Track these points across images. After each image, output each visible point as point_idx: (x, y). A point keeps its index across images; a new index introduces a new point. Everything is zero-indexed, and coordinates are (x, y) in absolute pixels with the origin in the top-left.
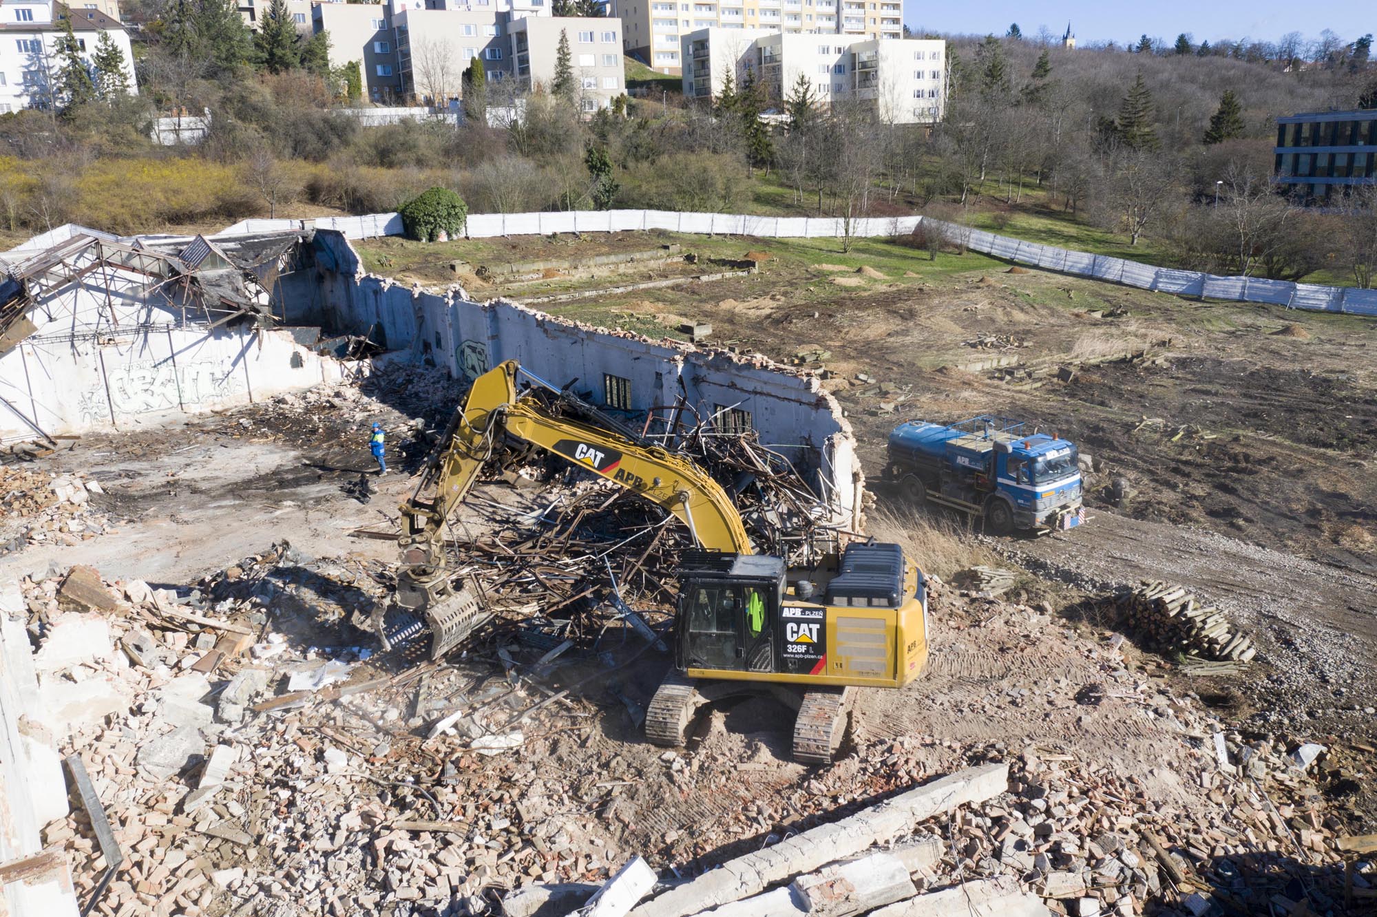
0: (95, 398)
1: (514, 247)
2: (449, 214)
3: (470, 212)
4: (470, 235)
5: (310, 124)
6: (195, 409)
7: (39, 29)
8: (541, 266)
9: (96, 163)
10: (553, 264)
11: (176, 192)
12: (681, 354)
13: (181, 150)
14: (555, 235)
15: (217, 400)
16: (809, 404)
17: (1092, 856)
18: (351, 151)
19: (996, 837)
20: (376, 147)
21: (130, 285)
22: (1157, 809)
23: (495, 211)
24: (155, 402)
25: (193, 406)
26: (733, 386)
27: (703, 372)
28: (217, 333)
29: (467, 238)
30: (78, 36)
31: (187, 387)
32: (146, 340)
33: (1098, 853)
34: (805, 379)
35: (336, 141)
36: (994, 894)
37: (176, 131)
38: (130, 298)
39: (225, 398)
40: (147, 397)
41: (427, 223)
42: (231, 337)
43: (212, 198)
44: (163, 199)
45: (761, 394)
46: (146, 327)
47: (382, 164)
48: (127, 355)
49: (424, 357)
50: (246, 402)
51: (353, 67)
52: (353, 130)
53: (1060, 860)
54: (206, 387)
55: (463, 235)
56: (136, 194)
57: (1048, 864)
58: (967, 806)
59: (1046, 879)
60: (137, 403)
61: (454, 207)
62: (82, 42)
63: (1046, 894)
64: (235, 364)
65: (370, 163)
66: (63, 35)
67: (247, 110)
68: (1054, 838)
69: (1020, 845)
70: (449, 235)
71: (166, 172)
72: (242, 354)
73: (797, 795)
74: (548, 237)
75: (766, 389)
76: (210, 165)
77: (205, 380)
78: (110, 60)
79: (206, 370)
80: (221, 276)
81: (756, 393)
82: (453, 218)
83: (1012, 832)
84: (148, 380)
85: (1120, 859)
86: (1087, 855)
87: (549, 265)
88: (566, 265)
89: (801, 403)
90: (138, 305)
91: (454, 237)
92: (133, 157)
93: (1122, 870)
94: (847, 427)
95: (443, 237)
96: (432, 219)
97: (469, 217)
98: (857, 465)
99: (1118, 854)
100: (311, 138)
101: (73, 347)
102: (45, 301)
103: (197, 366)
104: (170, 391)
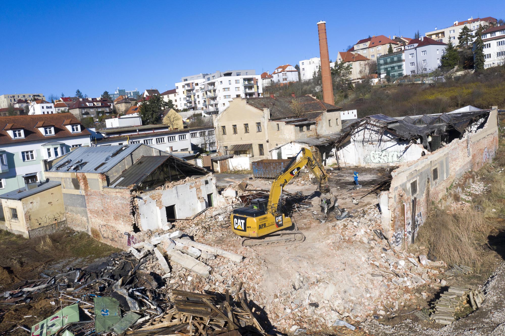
0: (367, 158)
6: (391, 165)
15: (398, 163)
24: (381, 161)
28: (399, 144)
31: (390, 158)
32: (380, 144)
38: (377, 132)
40: (379, 159)
42: (403, 145)
46: (381, 140)
48: (375, 147)
54: (395, 159)
60: (377, 161)
72: (406, 151)
77: (395, 156)
79: (396, 153)
84: (380, 155)
90: (379, 134)
101: (363, 144)
102: (358, 132)
103: (393, 153)
104: (385, 158)
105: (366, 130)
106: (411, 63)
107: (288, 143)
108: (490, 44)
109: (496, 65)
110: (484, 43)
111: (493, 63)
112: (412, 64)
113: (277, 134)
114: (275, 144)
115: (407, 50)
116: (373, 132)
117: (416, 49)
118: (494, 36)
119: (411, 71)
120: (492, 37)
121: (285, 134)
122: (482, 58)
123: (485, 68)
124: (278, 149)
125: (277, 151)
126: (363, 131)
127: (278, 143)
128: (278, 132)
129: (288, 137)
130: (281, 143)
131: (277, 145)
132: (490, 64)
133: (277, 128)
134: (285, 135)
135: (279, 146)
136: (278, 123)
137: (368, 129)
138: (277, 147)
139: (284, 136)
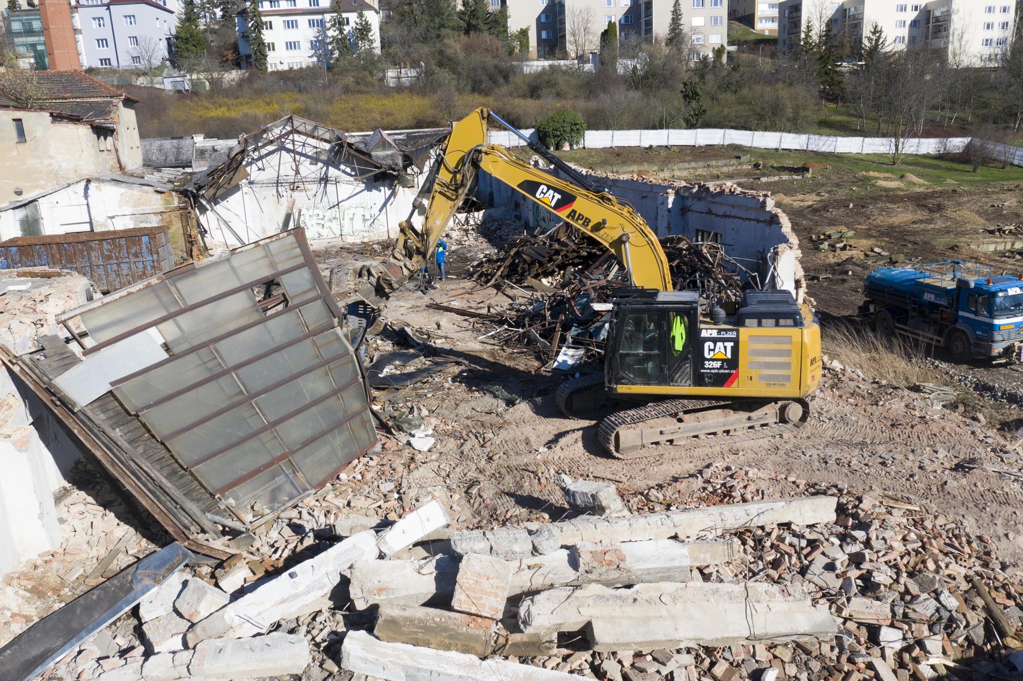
1: (618, 155)
2: (572, 130)
3: (589, 128)
4: (587, 146)
5: (484, 69)
6: (350, 240)
7: (323, 12)
8: (635, 168)
9: (343, 97)
10: (645, 167)
11: (388, 114)
12: (673, 188)
13: (400, 89)
14: (651, 147)
15: (366, 234)
16: (764, 222)
17: (907, 591)
18: (511, 87)
19: (806, 557)
20: (529, 85)
21: (315, 150)
22: (1004, 567)
23: (607, 128)
24: (325, 232)
25: (349, 237)
26: (710, 212)
27: (689, 202)
28: (369, 188)
29: (584, 148)
30: (345, 15)
31: (346, 223)
32: (325, 190)
33: (914, 588)
34: (761, 199)
35: (501, 80)
36: (779, 596)
37: (399, 78)
38: (315, 160)
39: (371, 234)
40: (319, 229)
41: (555, 136)
42: (380, 191)
43: (410, 118)
44: (379, 119)
45: (729, 216)
46: (325, 180)
47: (532, 97)
48: (312, 199)
49: (514, 213)
50: (385, 237)
51: (524, 33)
52: (515, 73)
53: (869, 587)
54: (359, 225)
55: (581, 146)
56: (364, 115)
57: (854, 590)
58: (787, 526)
59: (849, 600)
60: (313, 233)
61: (576, 124)
62: (348, 19)
63: (845, 613)
64: (381, 210)
65: (524, 96)
66: (335, 14)
67: (445, 61)
68: (866, 566)
69: (830, 567)
70: (571, 145)
71: (386, 102)
72: (385, 205)
73: (636, 499)
74: (646, 148)
75: (734, 212)
76: (415, 97)
77: (358, 219)
78: (364, 30)
79: (359, 212)
80: (387, 156)
81: (725, 216)
82: (576, 131)
83: (823, 554)
84: (321, 217)
85: (937, 599)
86: (902, 589)
87: (642, 168)
88: (656, 168)
89: (758, 221)
90: (320, 165)
91: (575, 147)
92: (367, 92)
93: (938, 610)
94: (794, 240)
95: (567, 147)
96: (558, 133)
97: (587, 132)
98: (801, 274)
99: (937, 595)
100: (484, 78)
101: (278, 191)
102: (261, 158)
103: (354, 210)
104: (335, 226)
105: (283, 152)
106: (98, 40)
107: (69, 185)
108: (270, 22)
109: (285, 67)
110: (264, 19)
111: (281, 63)
112: (102, 42)
113: (15, 153)
114: (12, 189)
115: (84, 6)
116: (303, 159)
117: (108, 9)
118: (277, 8)
119: (101, 60)
120: (273, 9)
121: (52, 153)
122: (262, 49)
123: (270, 70)
124: (24, 205)
125: (21, 214)
126: (276, 156)
127: (20, 185)
128: (20, 146)
129: (64, 165)
130: (37, 187)
131: (19, 193)
132: (275, 64)
133: (14, 133)
134: (51, 157)
135: (26, 197)
136: (18, 114)
137: (288, 151)
138: (20, 198)
139: (47, 161)
